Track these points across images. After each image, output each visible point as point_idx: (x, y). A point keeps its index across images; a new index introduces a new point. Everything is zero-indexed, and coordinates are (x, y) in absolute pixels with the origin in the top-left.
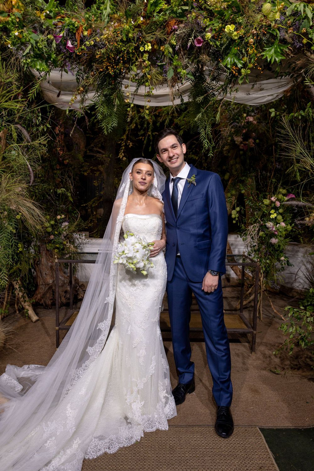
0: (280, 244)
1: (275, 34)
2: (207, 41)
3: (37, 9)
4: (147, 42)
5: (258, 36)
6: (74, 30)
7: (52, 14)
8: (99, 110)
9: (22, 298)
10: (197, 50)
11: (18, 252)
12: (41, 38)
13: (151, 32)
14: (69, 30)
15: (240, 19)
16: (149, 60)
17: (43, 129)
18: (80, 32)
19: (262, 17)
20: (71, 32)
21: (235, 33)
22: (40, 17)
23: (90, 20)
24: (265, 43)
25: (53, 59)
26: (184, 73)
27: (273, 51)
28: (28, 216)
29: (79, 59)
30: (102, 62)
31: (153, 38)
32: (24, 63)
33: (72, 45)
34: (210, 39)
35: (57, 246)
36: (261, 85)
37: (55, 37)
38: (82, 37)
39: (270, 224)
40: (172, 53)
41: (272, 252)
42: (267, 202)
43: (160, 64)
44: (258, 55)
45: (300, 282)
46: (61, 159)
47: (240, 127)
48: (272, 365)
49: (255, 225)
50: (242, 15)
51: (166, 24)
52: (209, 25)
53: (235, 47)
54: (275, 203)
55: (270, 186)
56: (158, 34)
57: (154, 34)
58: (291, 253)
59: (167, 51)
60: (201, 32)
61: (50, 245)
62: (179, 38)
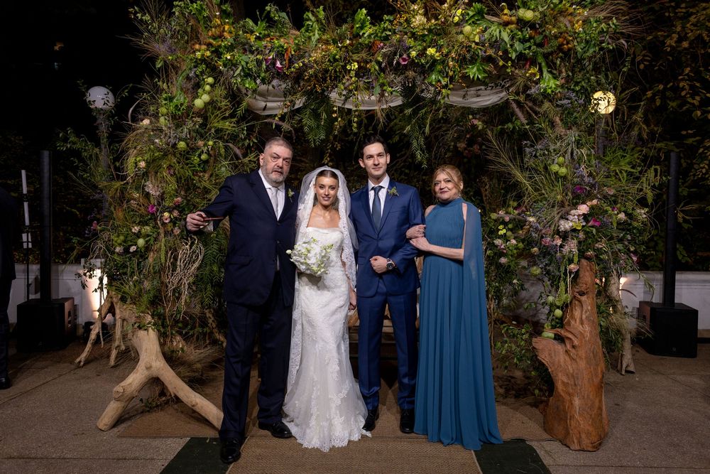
0: (510, 264)
1: (477, 53)
2: (413, 59)
3: (247, 33)
4: (354, 61)
6: (283, 51)
7: (261, 36)
8: (306, 124)
10: (403, 68)
12: (251, 59)
13: (358, 52)
14: (278, 52)
15: (441, 42)
16: (355, 77)
18: (289, 52)
19: (463, 38)
20: (280, 54)
21: (438, 54)
22: (250, 39)
23: (299, 45)
25: (262, 78)
26: (390, 91)
27: (475, 69)
30: (310, 81)
31: (359, 58)
32: (235, 83)
33: (281, 65)
34: (415, 57)
38: (291, 57)
39: (498, 242)
40: (378, 71)
41: (502, 274)
42: (494, 216)
43: (366, 82)
44: (462, 72)
47: (462, 131)
50: (442, 38)
51: (372, 44)
52: (413, 46)
53: (439, 66)
54: (503, 217)
56: (364, 55)
59: (373, 68)
60: (406, 51)
62: (384, 55)
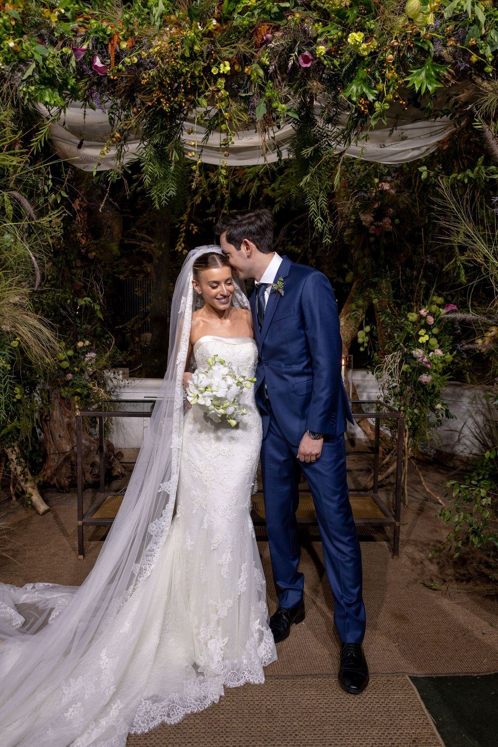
0: (435, 383)
1: (426, 48)
2: (319, 58)
3: (44, 6)
4: (224, 59)
5: (399, 51)
6: (105, 39)
7: (69, 15)
8: (147, 170)
9: (22, 475)
10: (302, 74)
11: (15, 400)
12: (52, 53)
13: (230, 44)
14: (97, 39)
15: (371, 24)
16: (225, 88)
17: (56, 200)
18: (115, 42)
19: (404, 21)
20: (100, 43)
21: (364, 46)
22: (49, 18)
23: (131, 24)
24: (410, 62)
25: (72, 87)
26: (283, 109)
27: (423, 74)
28: (31, 340)
29: (114, 86)
30: (151, 92)
31: (232, 53)
32: (24, 92)
33: (102, 63)
34: (323, 56)
35: (78, 390)
36: (403, 131)
37: (75, 50)
38: (119, 51)
39: (418, 353)
40: (263, 78)
41: (422, 397)
42: (413, 317)
43: (244, 95)
44: (400, 82)
45: (465, 444)
46: (83, 251)
47: (369, 198)
48: (427, 576)
49: (395, 353)
50: (374, 18)
51: (253, 32)
52: (322, 33)
53: (364, 68)
54: (425, 318)
55: (418, 292)
56: (242, 46)
57: (234, 48)
58: (450, 399)
59: (255, 74)
60: (309, 45)
61: (67, 389)
62: (274, 53)
